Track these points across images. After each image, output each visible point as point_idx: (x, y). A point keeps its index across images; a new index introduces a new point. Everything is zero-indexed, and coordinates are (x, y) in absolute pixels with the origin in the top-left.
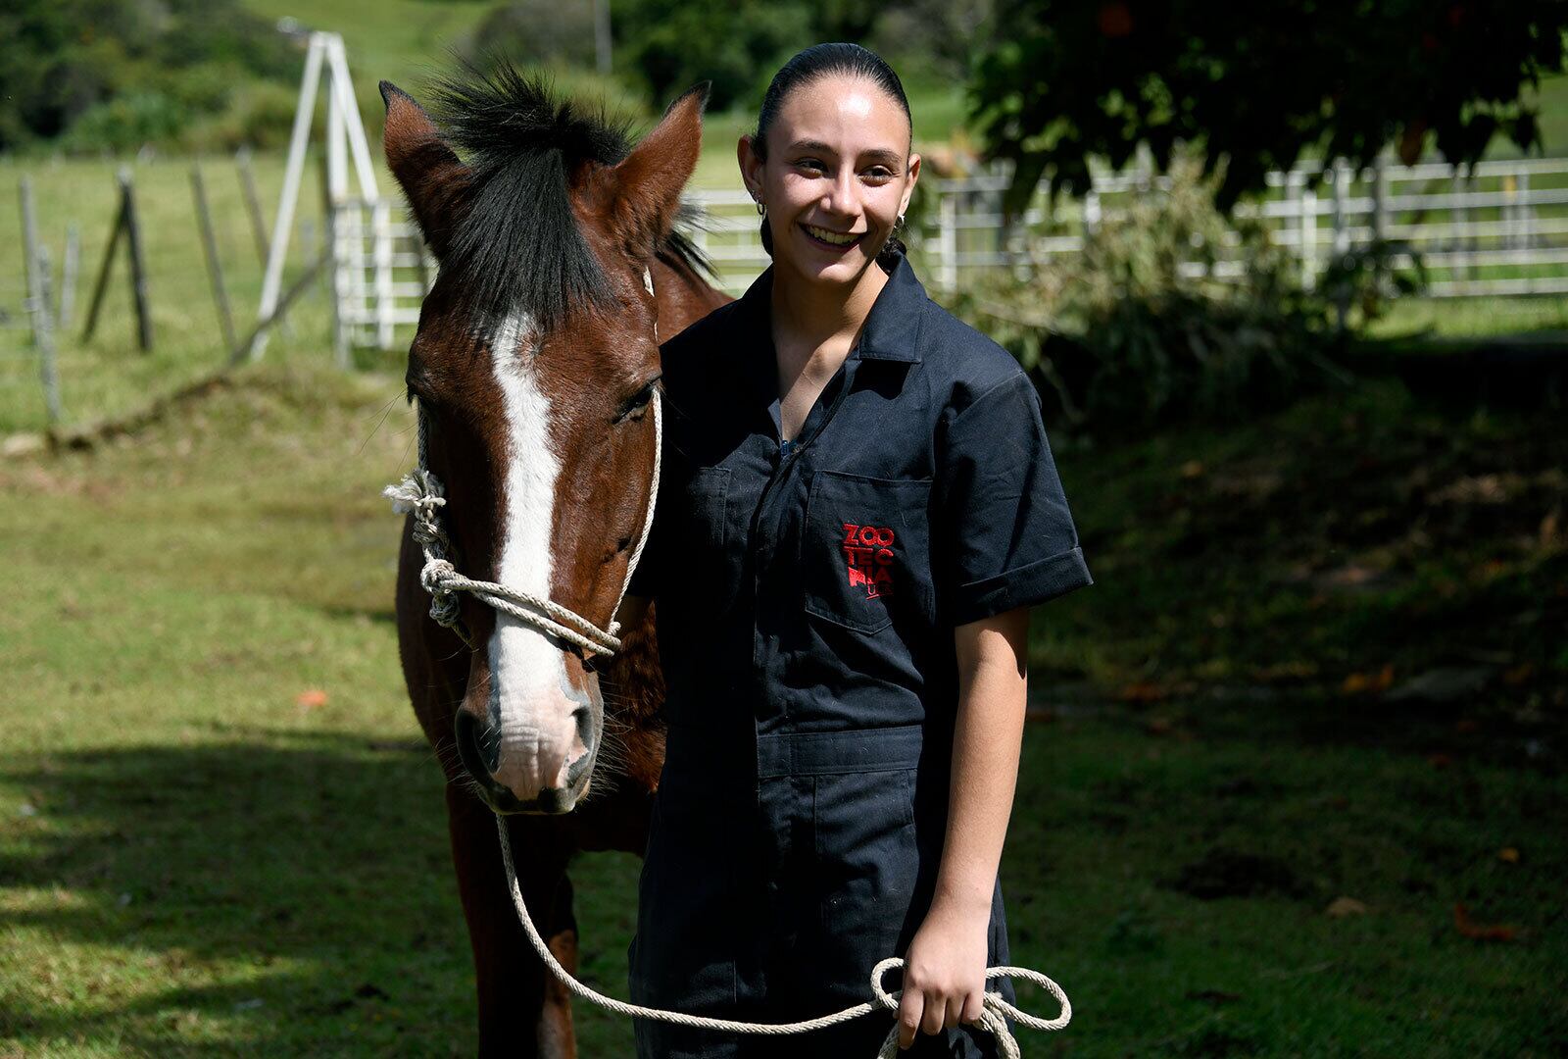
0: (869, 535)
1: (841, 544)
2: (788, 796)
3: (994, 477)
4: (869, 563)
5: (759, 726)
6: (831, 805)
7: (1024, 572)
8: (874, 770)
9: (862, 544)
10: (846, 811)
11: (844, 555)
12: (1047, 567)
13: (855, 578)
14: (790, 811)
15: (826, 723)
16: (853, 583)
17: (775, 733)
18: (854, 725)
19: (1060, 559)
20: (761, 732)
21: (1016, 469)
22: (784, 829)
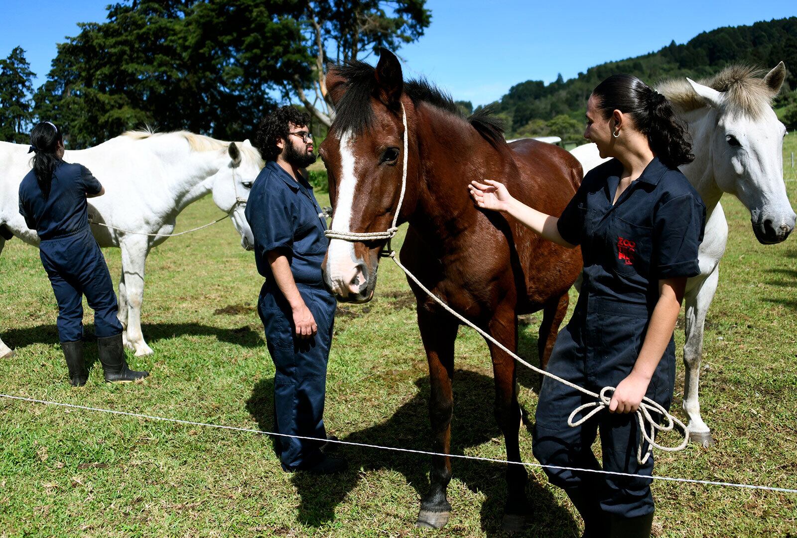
0: (627, 243)
1: (617, 244)
2: (596, 320)
3: (673, 229)
4: (627, 252)
5: (590, 294)
6: (607, 326)
7: (677, 265)
8: (624, 316)
9: (624, 245)
10: (613, 329)
11: (618, 248)
12: (685, 265)
13: (621, 257)
14: (595, 325)
15: (610, 298)
16: (620, 258)
17: (594, 298)
18: (620, 301)
19: (690, 263)
20: (590, 297)
21: (683, 228)
22: (593, 330)
